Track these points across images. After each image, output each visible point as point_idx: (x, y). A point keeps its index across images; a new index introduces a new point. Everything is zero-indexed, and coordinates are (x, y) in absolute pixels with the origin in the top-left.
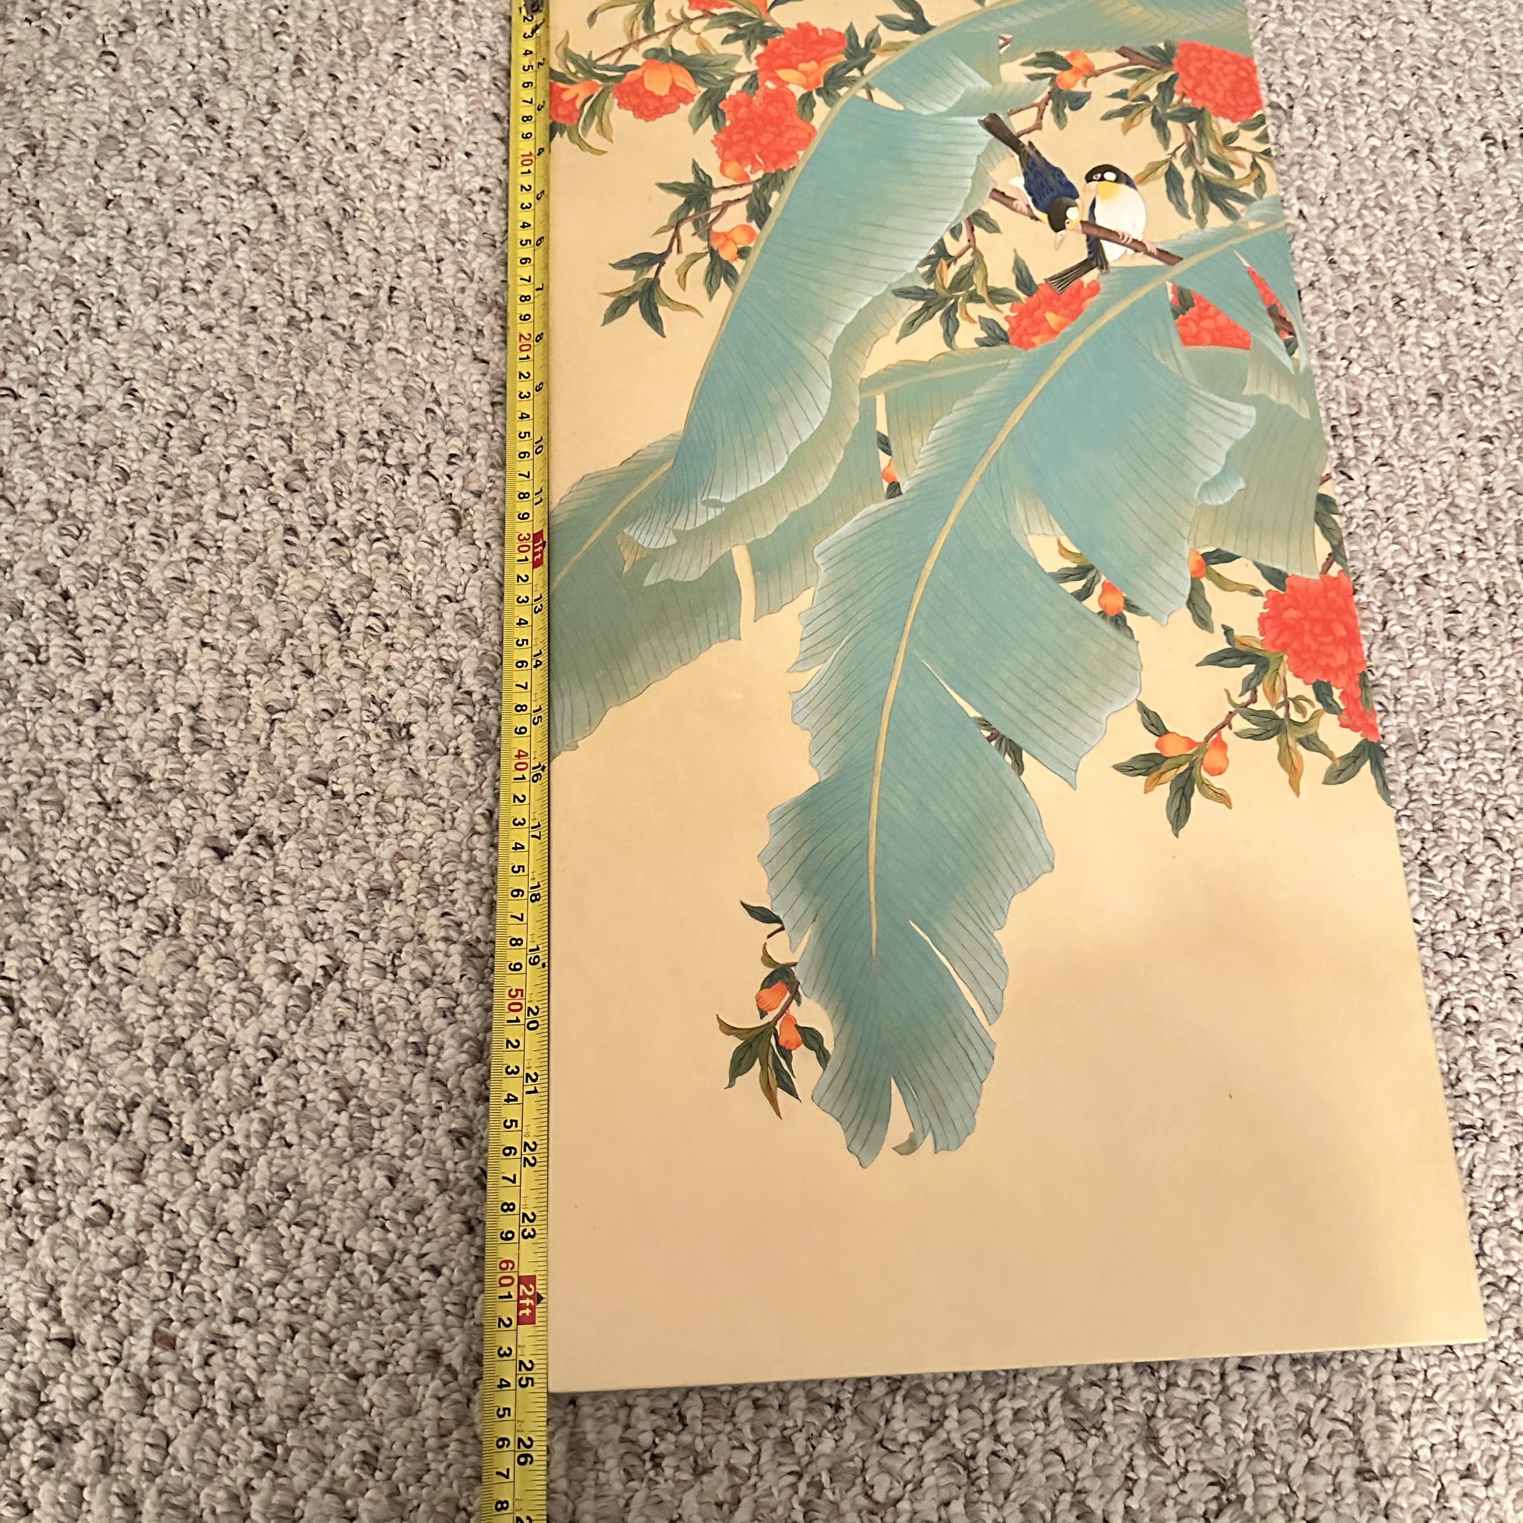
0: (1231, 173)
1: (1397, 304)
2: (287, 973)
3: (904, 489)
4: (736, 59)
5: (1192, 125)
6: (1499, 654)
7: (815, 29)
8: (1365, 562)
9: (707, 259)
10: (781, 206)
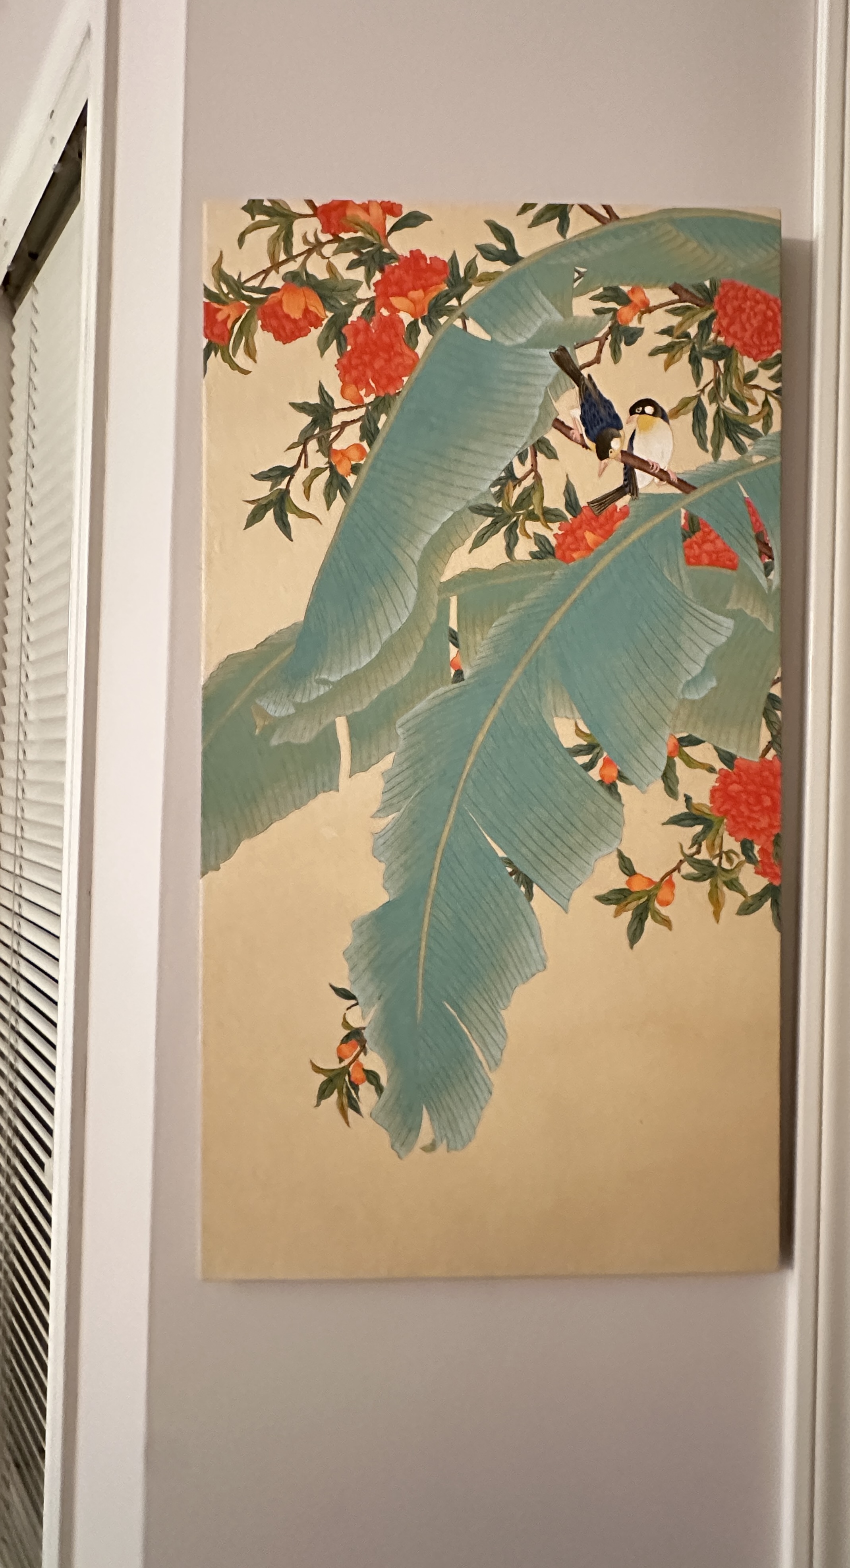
0: (746, 409)
3: (466, 676)
4: (357, 285)
5: (721, 363)
7: (424, 257)
9: (327, 473)
10: (387, 428)
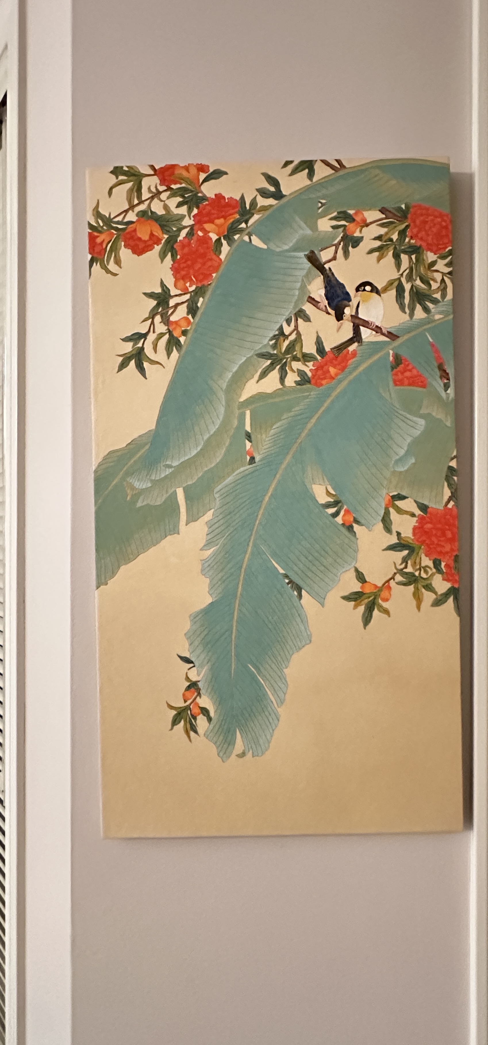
0: (430, 286)
3: (257, 460)
4: (182, 217)
5: (413, 257)
7: (224, 198)
9: (167, 336)
10: (204, 306)
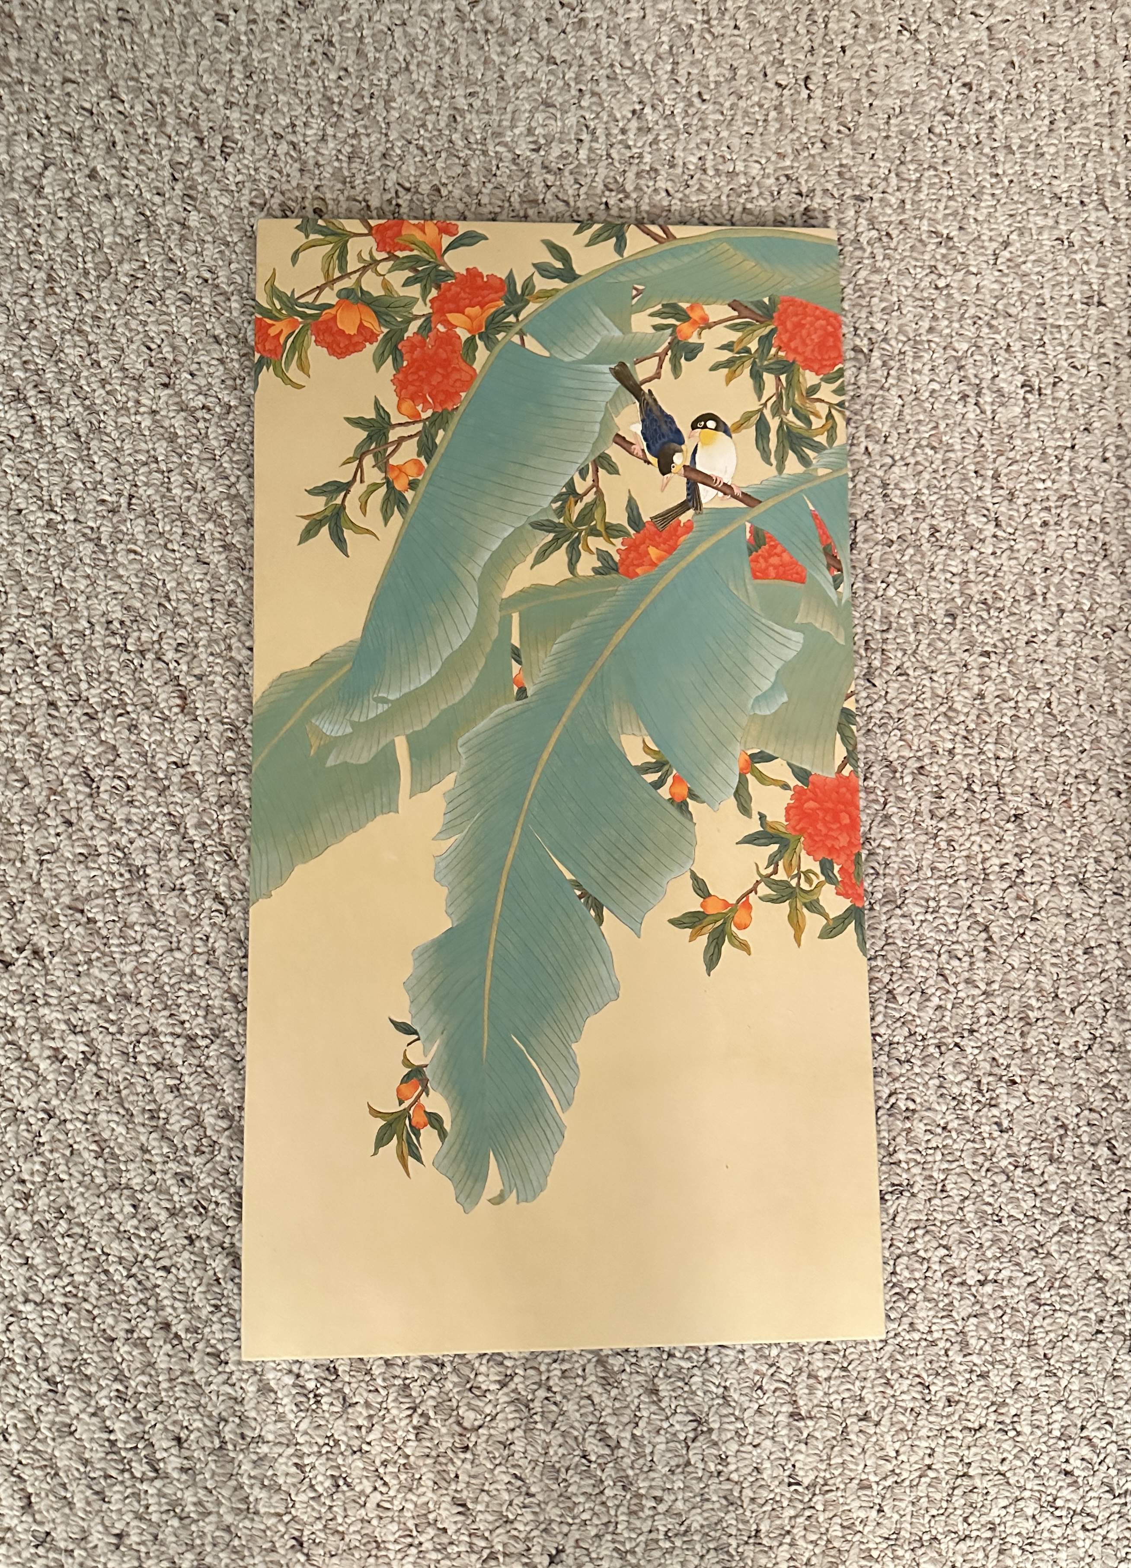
0: (810, 423)
1: (932, 535)
2: (57, 1057)
3: (530, 692)
4: (413, 301)
5: (783, 377)
6: (968, 832)
7: (481, 275)
8: (876, 754)
9: (383, 490)
10: (445, 444)
